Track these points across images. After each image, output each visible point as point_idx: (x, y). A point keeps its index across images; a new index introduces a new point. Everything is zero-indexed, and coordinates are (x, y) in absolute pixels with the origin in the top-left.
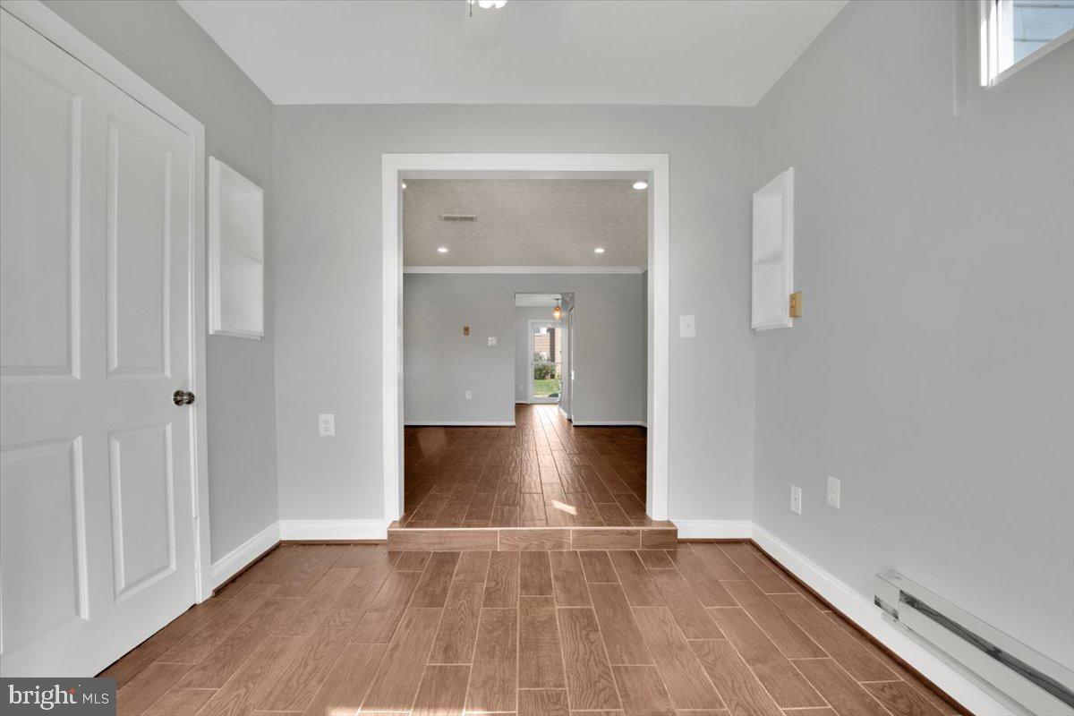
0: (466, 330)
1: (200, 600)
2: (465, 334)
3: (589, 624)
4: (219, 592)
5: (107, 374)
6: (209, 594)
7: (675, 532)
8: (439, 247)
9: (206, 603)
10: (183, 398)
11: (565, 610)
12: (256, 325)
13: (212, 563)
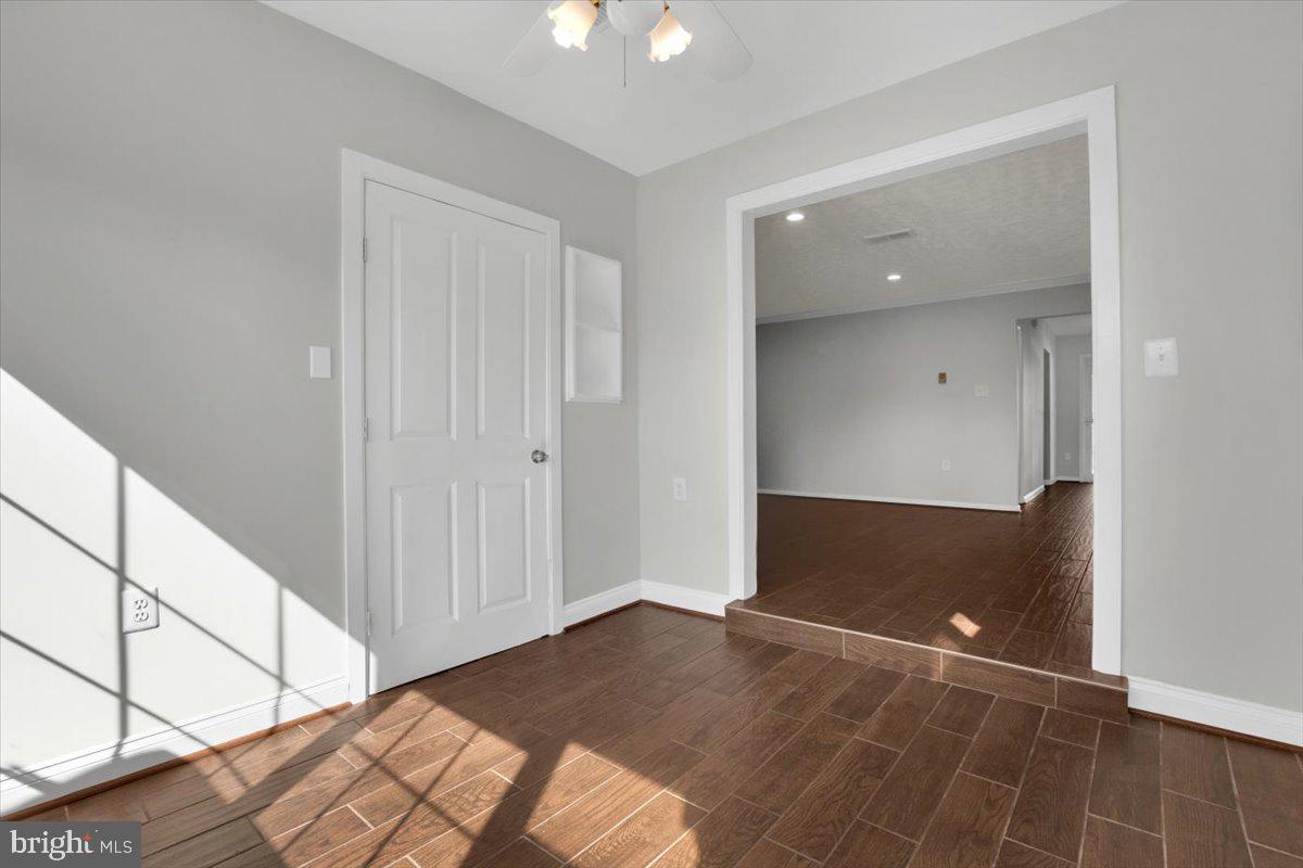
0: (942, 377)
1: (552, 633)
2: (940, 382)
3: (877, 767)
4: (568, 630)
5: (477, 437)
6: (560, 631)
7: (1124, 696)
8: (889, 275)
9: (556, 636)
10: (540, 457)
11: (862, 742)
12: (613, 389)
13: (564, 604)
